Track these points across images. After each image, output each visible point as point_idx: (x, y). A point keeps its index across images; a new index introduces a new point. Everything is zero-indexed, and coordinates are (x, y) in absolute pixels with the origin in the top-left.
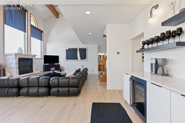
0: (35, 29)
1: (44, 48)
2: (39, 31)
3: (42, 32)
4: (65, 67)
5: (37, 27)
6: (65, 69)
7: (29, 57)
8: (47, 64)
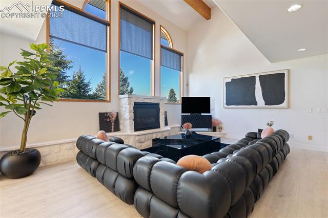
0: (168, 52)
1: (185, 84)
2: (175, 54)
3: (181, 55)
4: (223, 121)
5: (171, 47)
6: (223, 127)
7: (153, 101)
8: (187, 114)
